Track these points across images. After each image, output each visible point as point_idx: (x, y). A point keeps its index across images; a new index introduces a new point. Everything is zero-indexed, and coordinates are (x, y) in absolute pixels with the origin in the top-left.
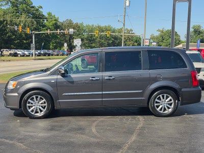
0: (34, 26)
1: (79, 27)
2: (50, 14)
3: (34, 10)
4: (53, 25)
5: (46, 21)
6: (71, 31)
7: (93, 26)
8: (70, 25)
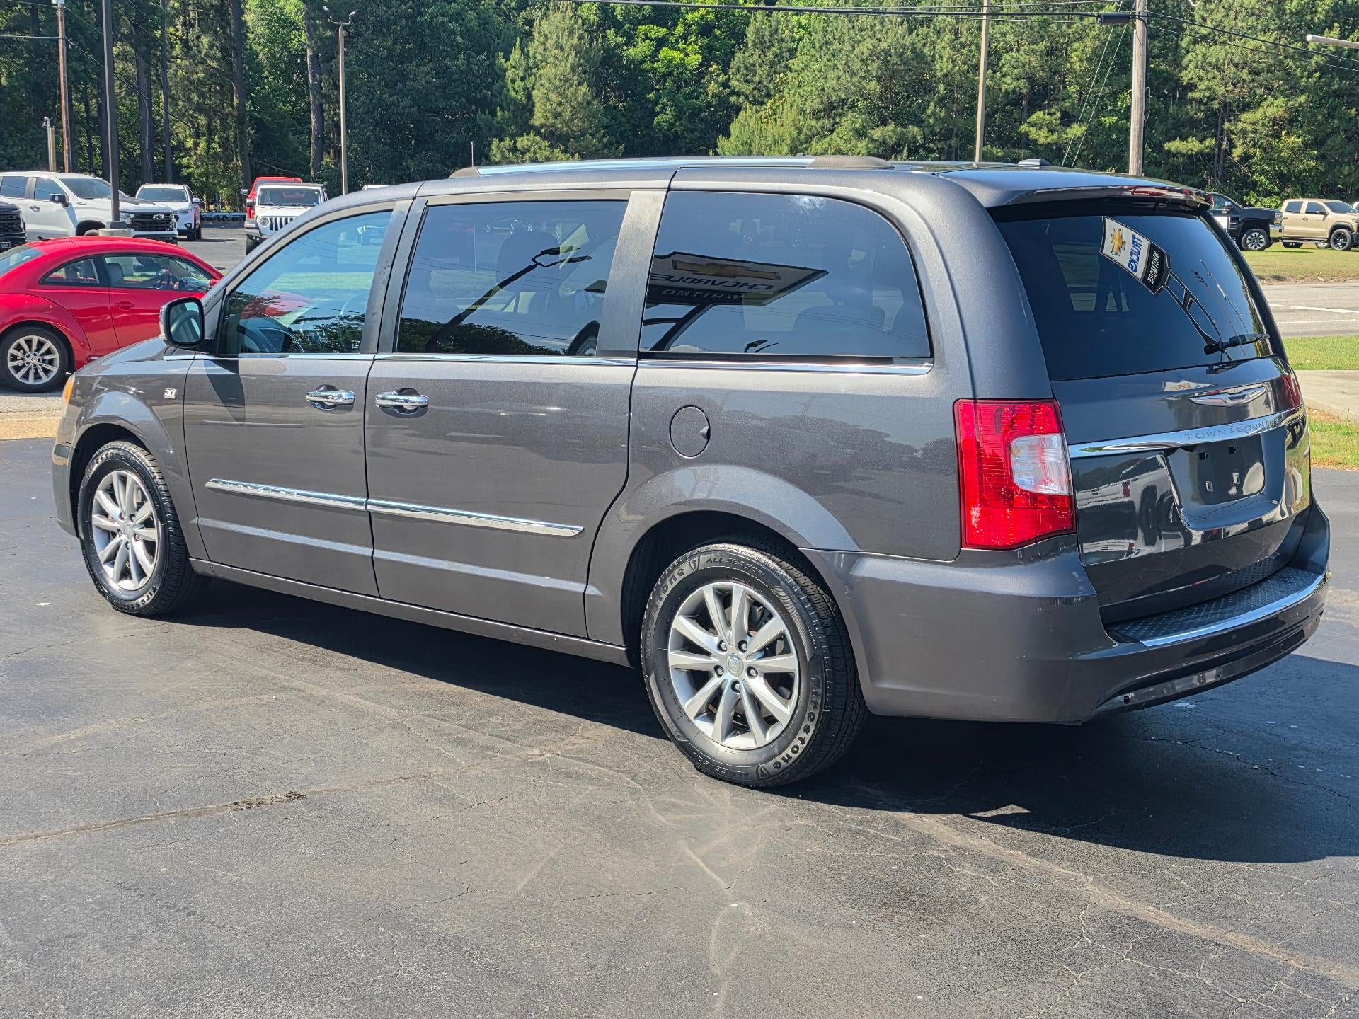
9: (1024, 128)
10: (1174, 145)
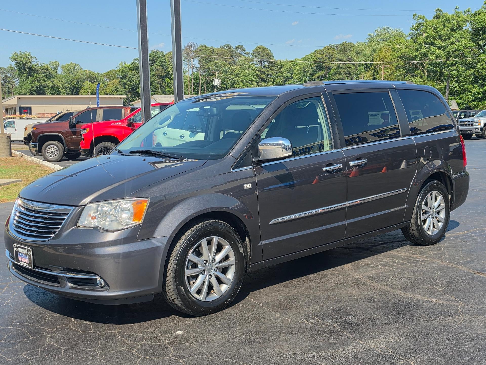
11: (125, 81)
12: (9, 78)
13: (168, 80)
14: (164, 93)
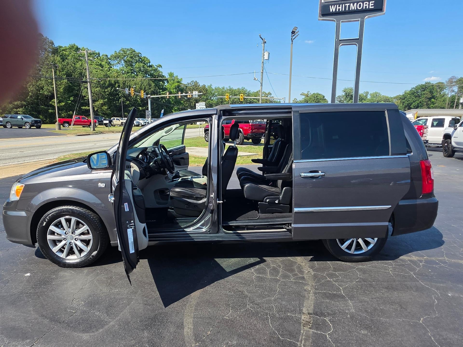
0: (152, 89)
1: (207, 90)
2: (171, 75)
3: (152, 70)
4: (176, 88)
5: (166, 84)
6: (196, 94)
7: (224, 88)
8: (196, 87)
9: (51, 103)
10: (83, 108)
11: (404, 101)
12: (342, 100)
13: (433, 100)
14: (429, 108)
